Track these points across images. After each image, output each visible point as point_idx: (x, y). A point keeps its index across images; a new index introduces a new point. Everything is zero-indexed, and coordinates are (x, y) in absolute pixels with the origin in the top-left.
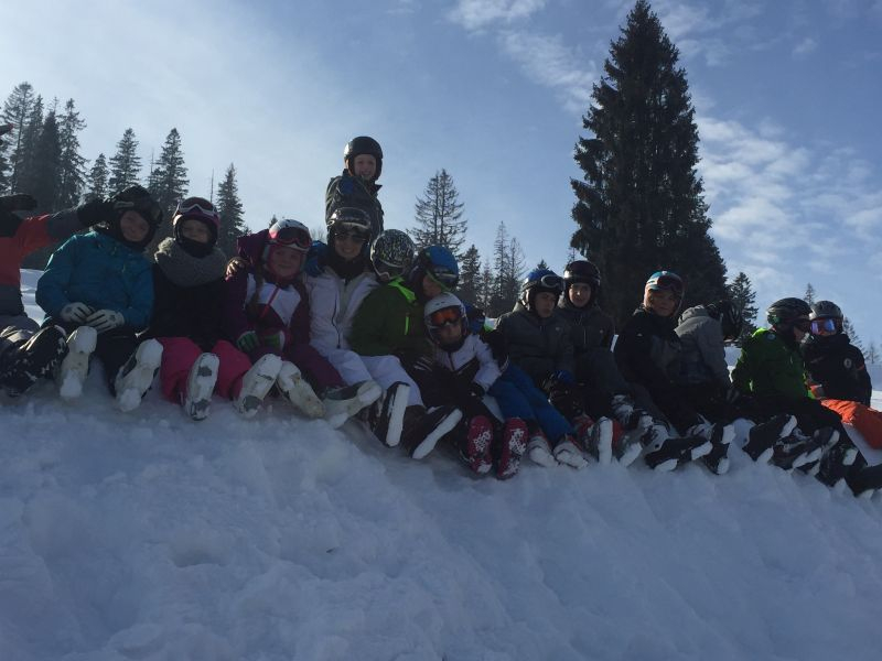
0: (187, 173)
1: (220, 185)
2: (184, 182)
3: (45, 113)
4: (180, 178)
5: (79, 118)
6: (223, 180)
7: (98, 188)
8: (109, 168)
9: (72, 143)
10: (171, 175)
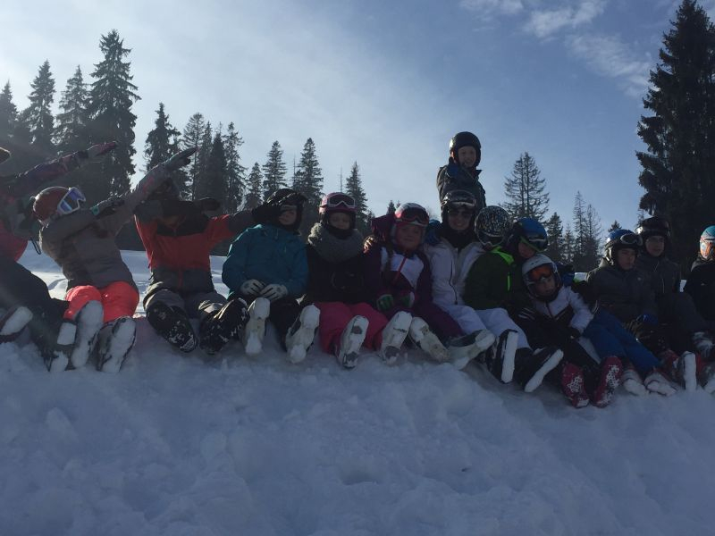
0: (321, 172)
1: (348, 179)
2: (320, 179)
3: (213, 135)
4: (316, 177)
5: (238, 136)
6: (350, 175)
7: (255, 189)
8: (263, 173)
9: (234, 156)
10: (309, 175)
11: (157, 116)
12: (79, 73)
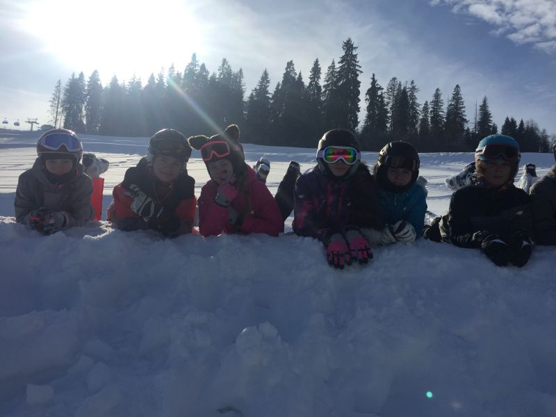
0: (464, 103)
1: (480, 106)
3: (402, 88)
4: (461, 106)
5: (416, 87)
6: (481, 103)
7: (426, 115)
8: (430, 106)
9: (413, 98)
10: (457, 105)
11: (371, 81)
12: (333, 63)
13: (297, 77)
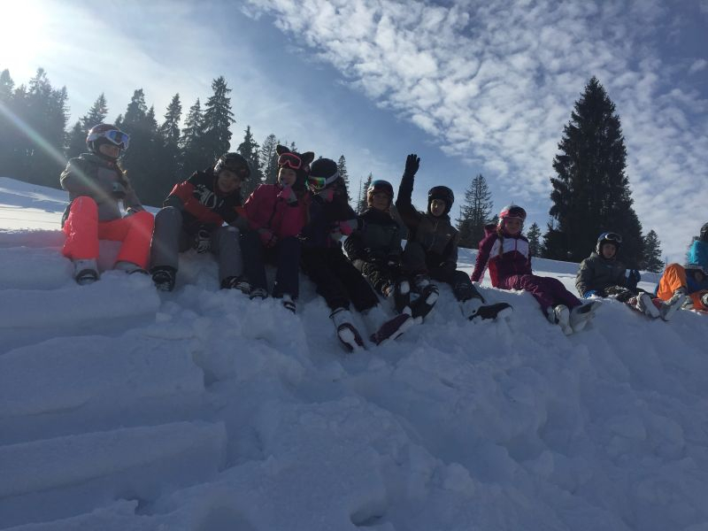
0: (348, 177)
11: (246, 134)
12: (198, 103)
13: (147, 112)
